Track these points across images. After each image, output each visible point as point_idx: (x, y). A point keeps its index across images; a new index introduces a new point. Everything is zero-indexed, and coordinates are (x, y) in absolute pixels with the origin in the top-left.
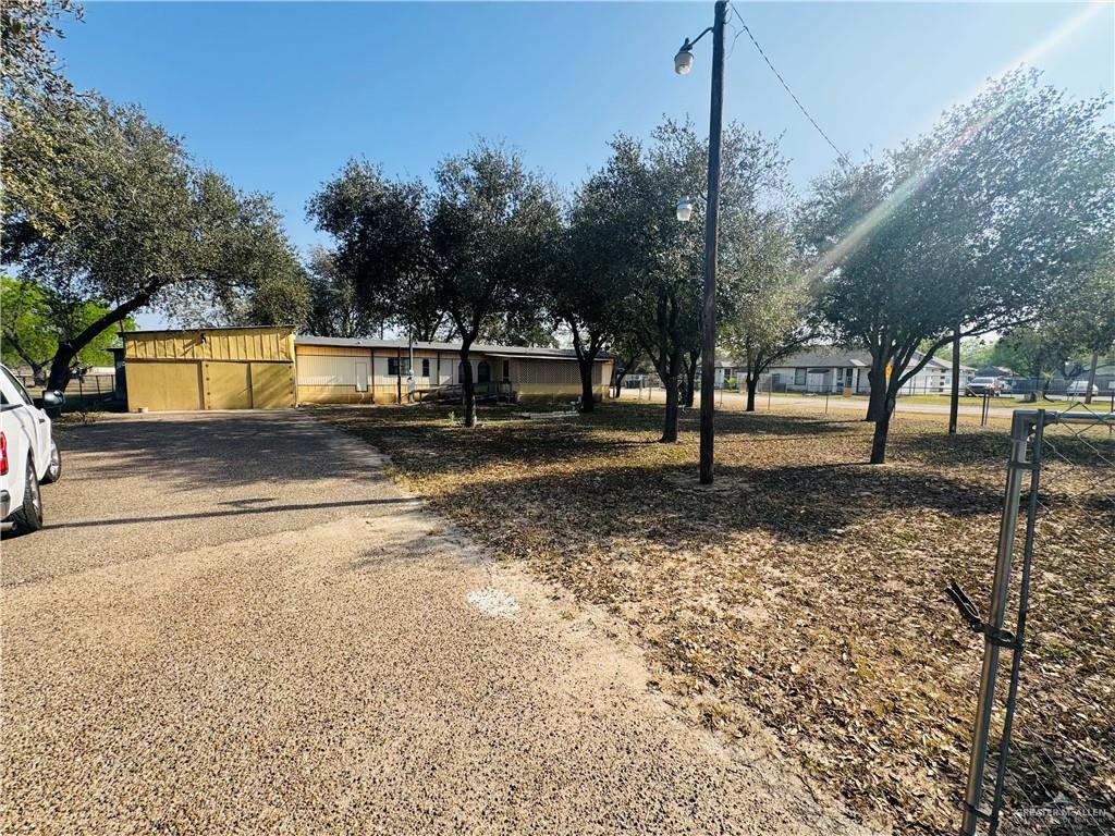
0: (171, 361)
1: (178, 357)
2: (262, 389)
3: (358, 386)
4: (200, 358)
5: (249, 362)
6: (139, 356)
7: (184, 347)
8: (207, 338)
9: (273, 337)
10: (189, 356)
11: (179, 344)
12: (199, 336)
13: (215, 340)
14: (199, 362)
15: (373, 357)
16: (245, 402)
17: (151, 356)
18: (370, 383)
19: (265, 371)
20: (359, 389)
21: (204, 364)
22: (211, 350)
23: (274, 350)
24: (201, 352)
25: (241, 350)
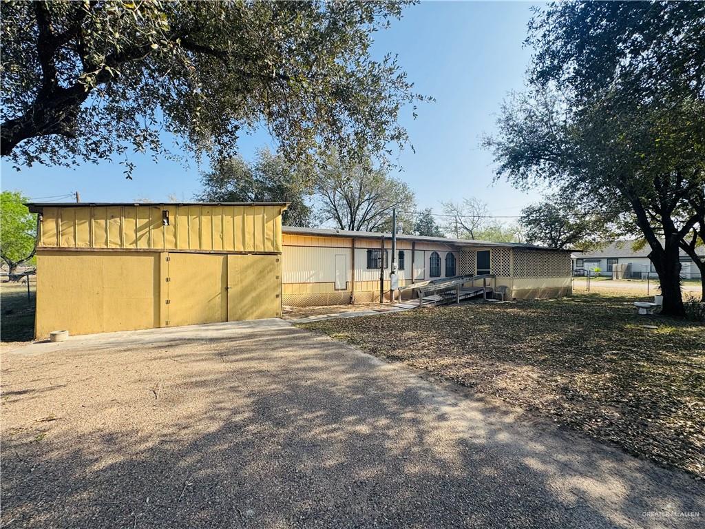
0: (114, 253)
1: (127, 246)
2: (243, 294)
3: (338, 283)
4: (159, 247)
5: (226, 254)
6: (63, 245)
7: (136, 231)
8: (171, 218)
9: (259, 218)
10: (142, 245)
11: (129, 225)
12: (160, 212)
13: (182, 220)
14: (157, 254)
15: (353, 249)
16: (219, 313)
17: (82, 244)
18: (349, 279)
19: (248, 267)
20: (339, 287)
21: (164, 256)
22: (175, 236)
23: (259, 237)
24: (161, 238)
25: (217, 236)
